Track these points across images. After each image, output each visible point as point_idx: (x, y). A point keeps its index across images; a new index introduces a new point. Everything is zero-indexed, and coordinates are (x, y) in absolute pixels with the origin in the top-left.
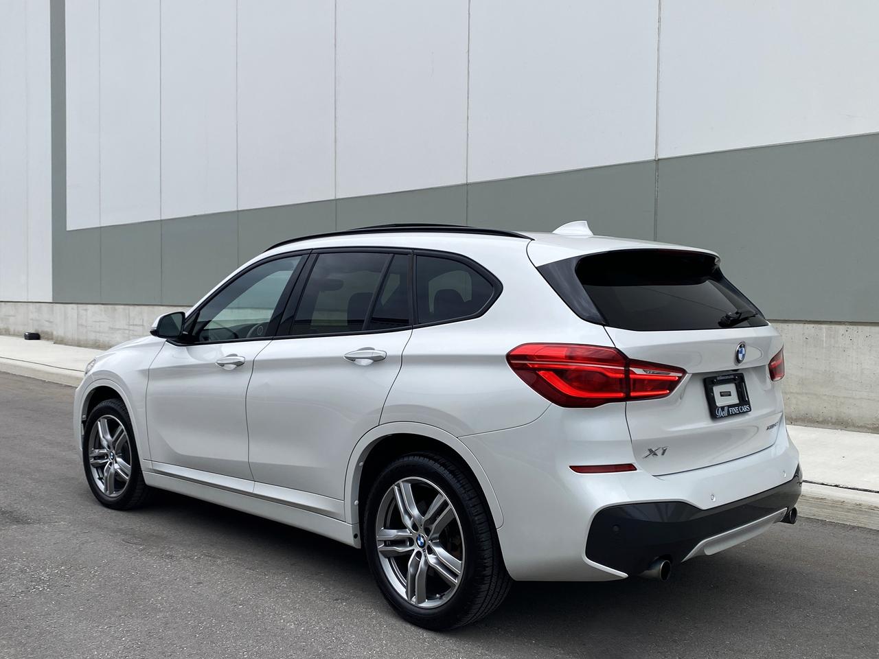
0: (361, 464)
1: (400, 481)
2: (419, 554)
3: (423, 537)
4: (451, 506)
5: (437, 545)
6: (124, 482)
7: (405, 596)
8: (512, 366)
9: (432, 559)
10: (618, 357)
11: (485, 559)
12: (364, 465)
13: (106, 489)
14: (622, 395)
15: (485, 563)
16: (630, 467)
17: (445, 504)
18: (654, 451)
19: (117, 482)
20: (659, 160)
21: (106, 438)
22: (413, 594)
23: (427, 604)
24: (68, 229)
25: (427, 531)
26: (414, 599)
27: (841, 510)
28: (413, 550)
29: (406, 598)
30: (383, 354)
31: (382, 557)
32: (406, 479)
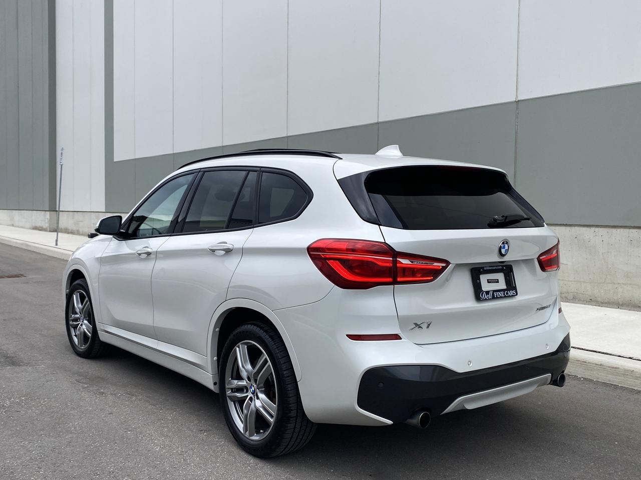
0: (217, 329)
1: (240, 343)
2: (251, 399)
3: (254, 386)
4: (269, 363)
5: (261, 392)
6: (88, 338)
7: (242, 431)
8: (310, 255)
9: (258, 403)
10: (387, 250)
11: (291, 404)
12: (220, 330)
13: (79, 343)
14: (390, 280)
15: (291, 407)
16: (396, 337)
17: (266, 361)
18: (418, 324)
19: (85, 338)
20: (518, 101)
21: (78, 306)
22: (247, 428)
24: (115, 160)
25: (256, 381)
26: (247, 433)
27: (631, 377)
28: (248, 396)
30: (230, 247)
31: (229, 401)
32: (242, 342)
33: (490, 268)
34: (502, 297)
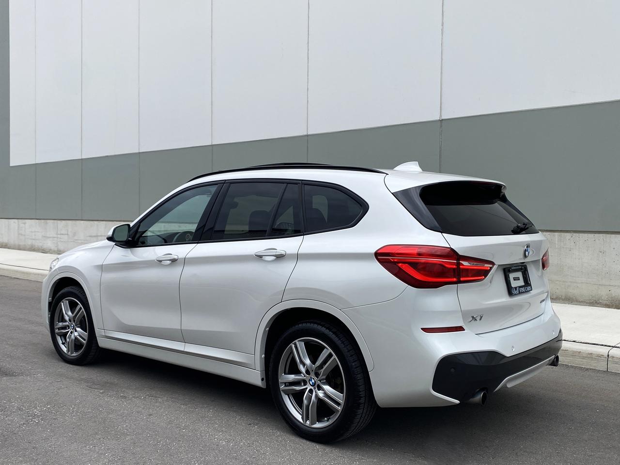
0: (268, 329)
1: (296, 341)
2: (311, 391)
3: (314, 379)
4: (335, 356)
5: (324, 383)
6: (81, 345)
8: (379, 260)
9: (321, 394)
10: (452, 254)
11: (360, 392)
12: (269, 330)
13: (68, 351)
14: (455, 279)
15: (361, 395)
16: (460, 329)
17: (330, 356)
18: (475, 317)
19: (77, 345)
20: (442, 120)
21: (68, 314)
22: (307, 418)
23: (318, 425)
24: (11, 165)
25: (317, 375)
26: (308, 422)
27: (578, 357)
28: (307, 388)
29: (302, 421)
30: (283, 253)
31: (283, 394)
32: (300, 339)
33: (515, 268)
34: (524, 292)
